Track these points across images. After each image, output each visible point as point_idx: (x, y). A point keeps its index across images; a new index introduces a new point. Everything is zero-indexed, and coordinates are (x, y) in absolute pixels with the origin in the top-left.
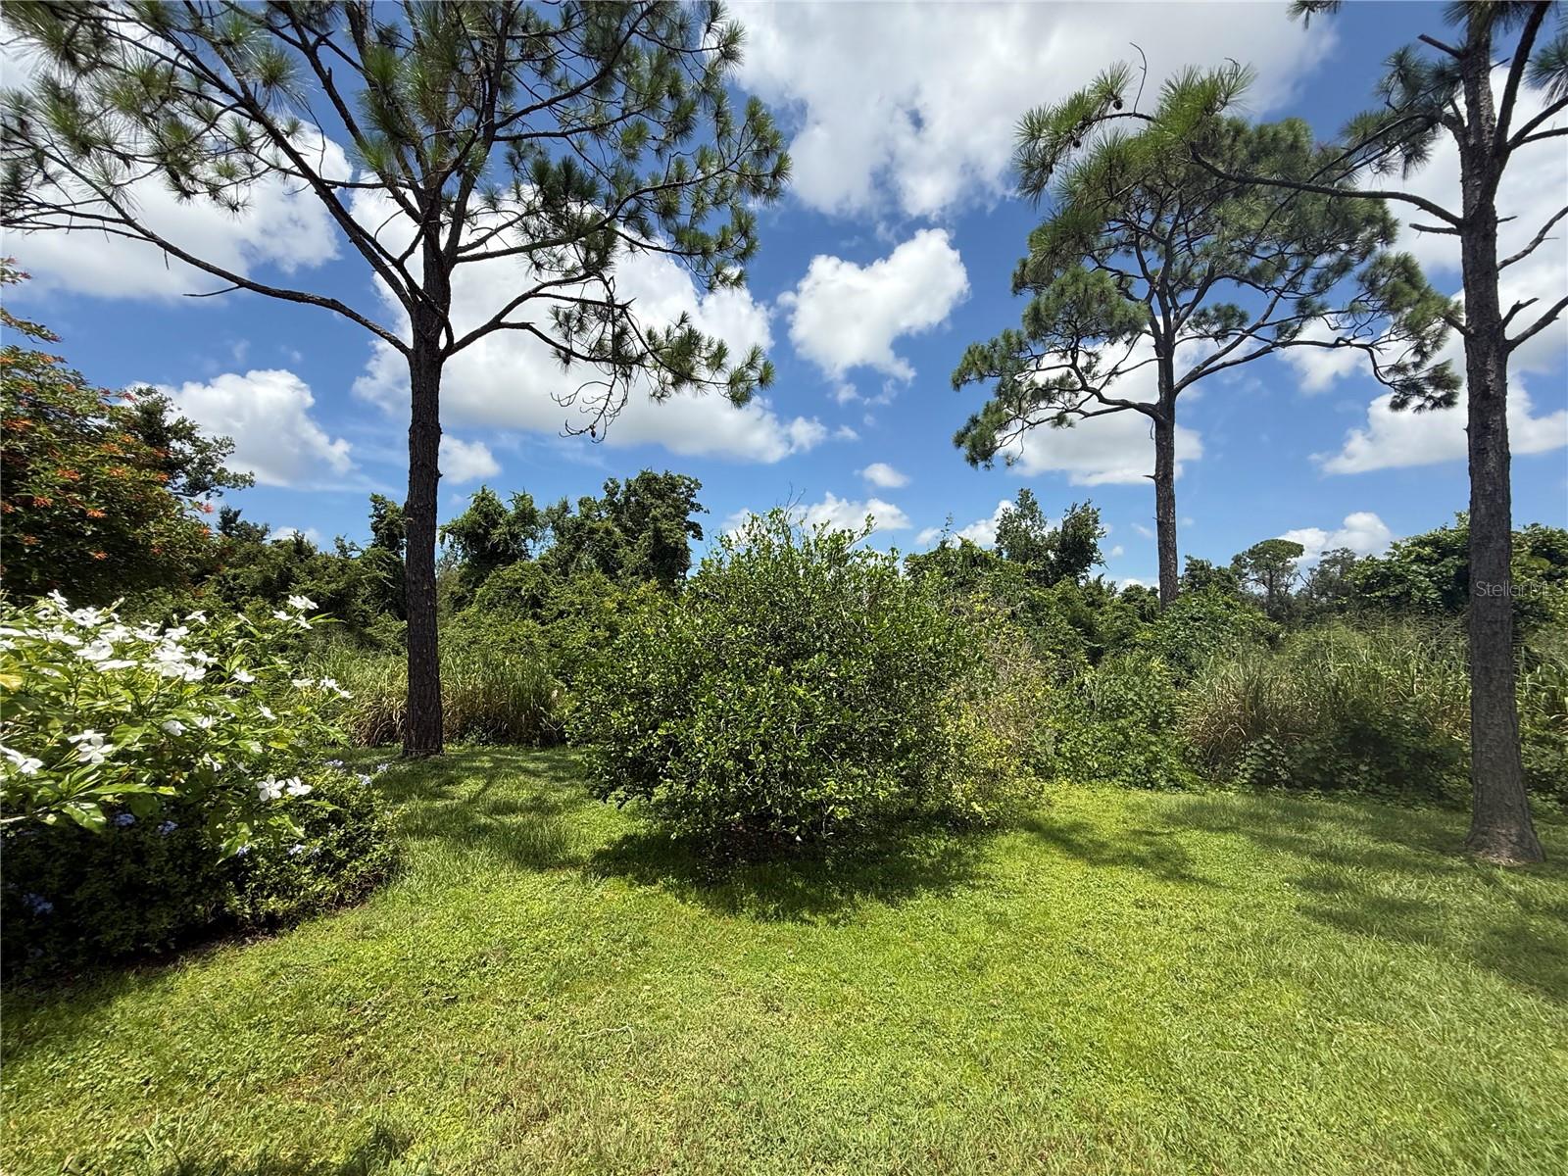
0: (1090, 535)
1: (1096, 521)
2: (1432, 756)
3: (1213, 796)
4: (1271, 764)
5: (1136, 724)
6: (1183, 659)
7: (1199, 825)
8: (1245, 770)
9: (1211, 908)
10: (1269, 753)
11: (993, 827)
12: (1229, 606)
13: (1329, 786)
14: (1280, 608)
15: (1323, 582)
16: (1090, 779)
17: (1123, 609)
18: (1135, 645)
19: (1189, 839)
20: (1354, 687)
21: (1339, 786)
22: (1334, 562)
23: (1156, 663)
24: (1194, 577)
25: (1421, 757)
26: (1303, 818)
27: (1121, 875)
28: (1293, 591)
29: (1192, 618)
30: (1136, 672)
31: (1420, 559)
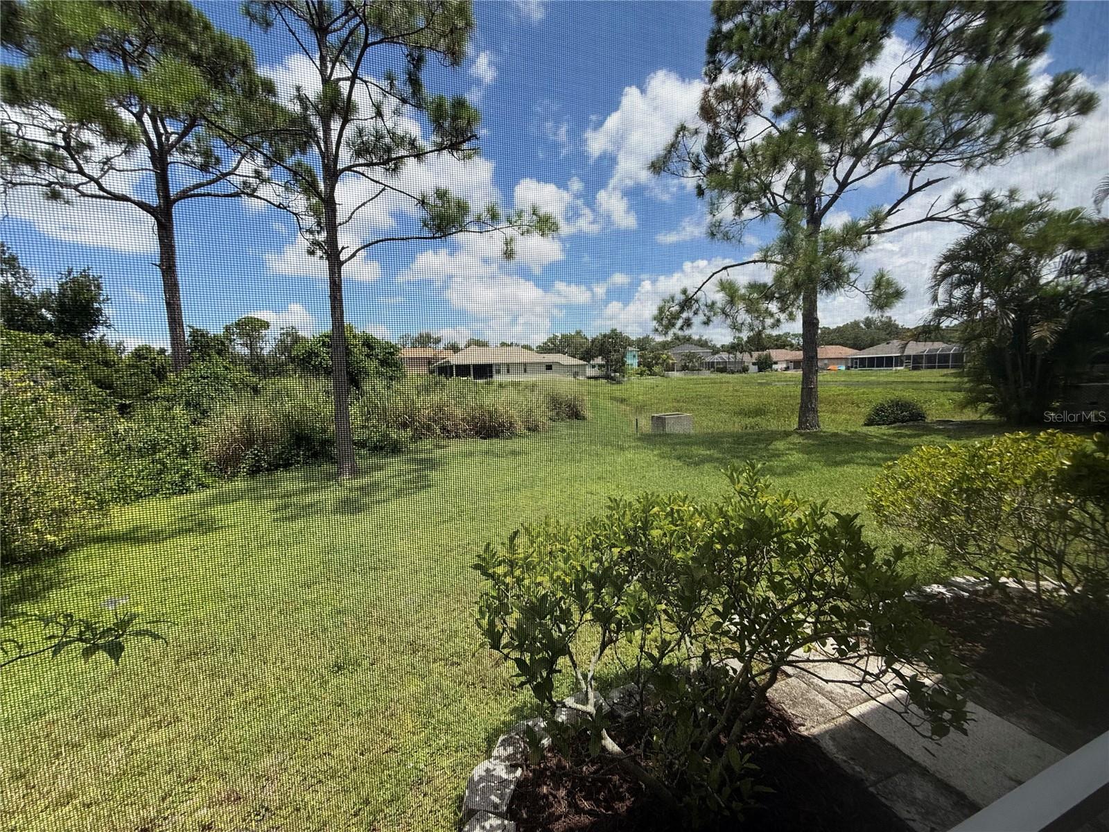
0: (94, 299)
1: (99, 287)
2: (328, 441)
3: (227, 487)
4: (258, 461)
5: (169, 455)
6: (197, 406)
7: (222, 502)
8: (244, 468)
9: (232, 536)
10: (257, 455)
11: (65, 550)
12: (226, 368)
13: (287, 466)
14: (258, 365)
15: (283, 347)
16: (138, 499)
17: (137, 367)
18: (158, 398)
19: (216, 511)
20: (296, 414)
21: (291, 465)
22: (288, 334)
23: (178, 410)
24: (197, 342)
25: (324, 443)
26: (273, 484)
27: (179, 540)
28: (265, 352)
29: (201, 377)
30: (163, 418)
31: (324, 345)
